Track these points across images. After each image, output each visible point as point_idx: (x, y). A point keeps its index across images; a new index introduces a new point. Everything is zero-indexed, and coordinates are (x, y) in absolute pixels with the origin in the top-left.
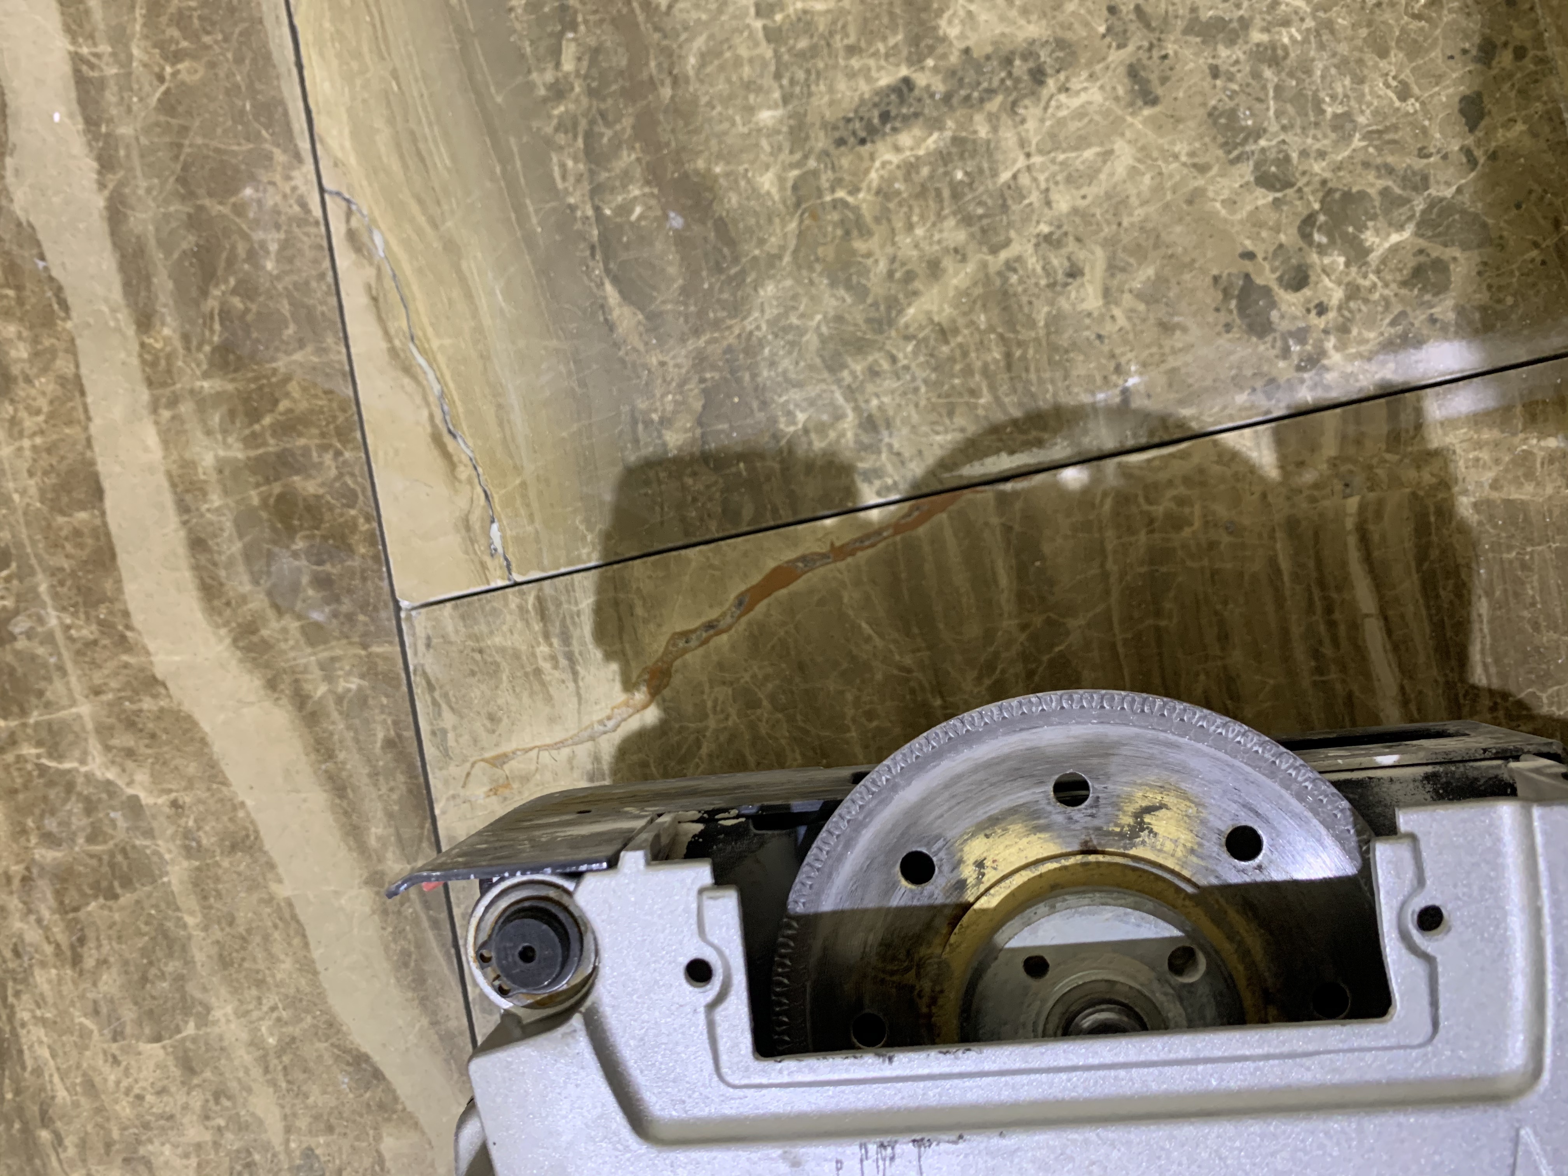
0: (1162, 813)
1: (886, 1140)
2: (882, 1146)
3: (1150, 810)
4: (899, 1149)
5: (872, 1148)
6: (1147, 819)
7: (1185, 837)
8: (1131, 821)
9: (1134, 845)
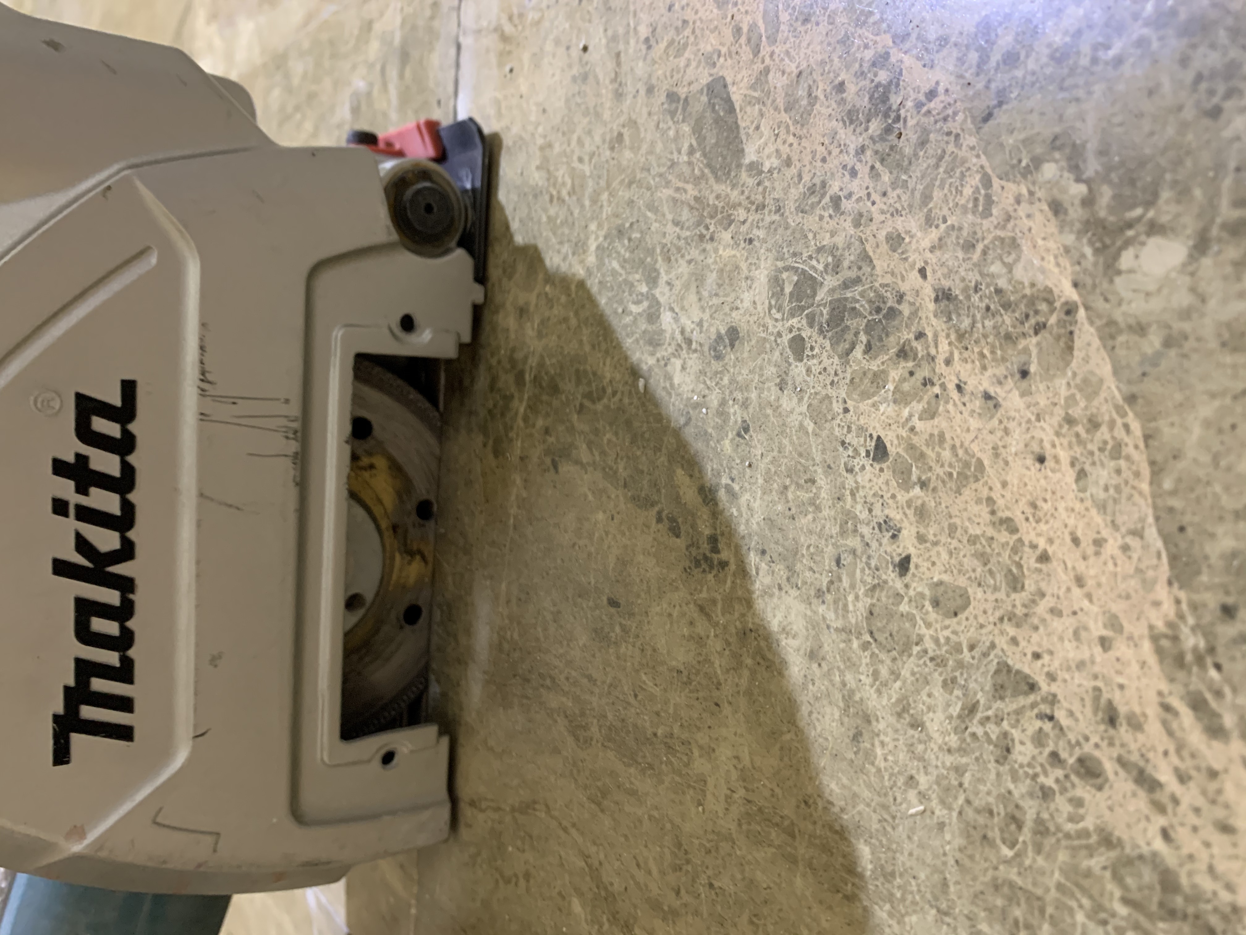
0: (423, 564)
1: (299, 434)
2: (295, 432)
3: (423, 558)
4: (293, 442)
5: (295, 425)
6: (418, 557)
7: (412, 581)
8: (415, 548)
9: (401, 554)
